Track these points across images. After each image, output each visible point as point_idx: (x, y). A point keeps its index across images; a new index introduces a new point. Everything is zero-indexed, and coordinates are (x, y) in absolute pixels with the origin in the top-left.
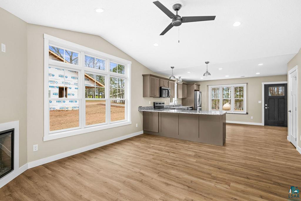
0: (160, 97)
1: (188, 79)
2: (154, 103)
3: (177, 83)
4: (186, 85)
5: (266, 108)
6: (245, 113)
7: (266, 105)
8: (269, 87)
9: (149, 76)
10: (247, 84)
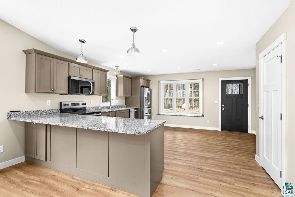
0: (68, 94)
1: (133, 72)
2: (61, 103)
3: (116, 76)
4: (131, 79)
5: (223, 109)
6: (201, 115)
7: (223, 106)
8: (226, 83)
9: (34, 54)
10: (203, 79)
